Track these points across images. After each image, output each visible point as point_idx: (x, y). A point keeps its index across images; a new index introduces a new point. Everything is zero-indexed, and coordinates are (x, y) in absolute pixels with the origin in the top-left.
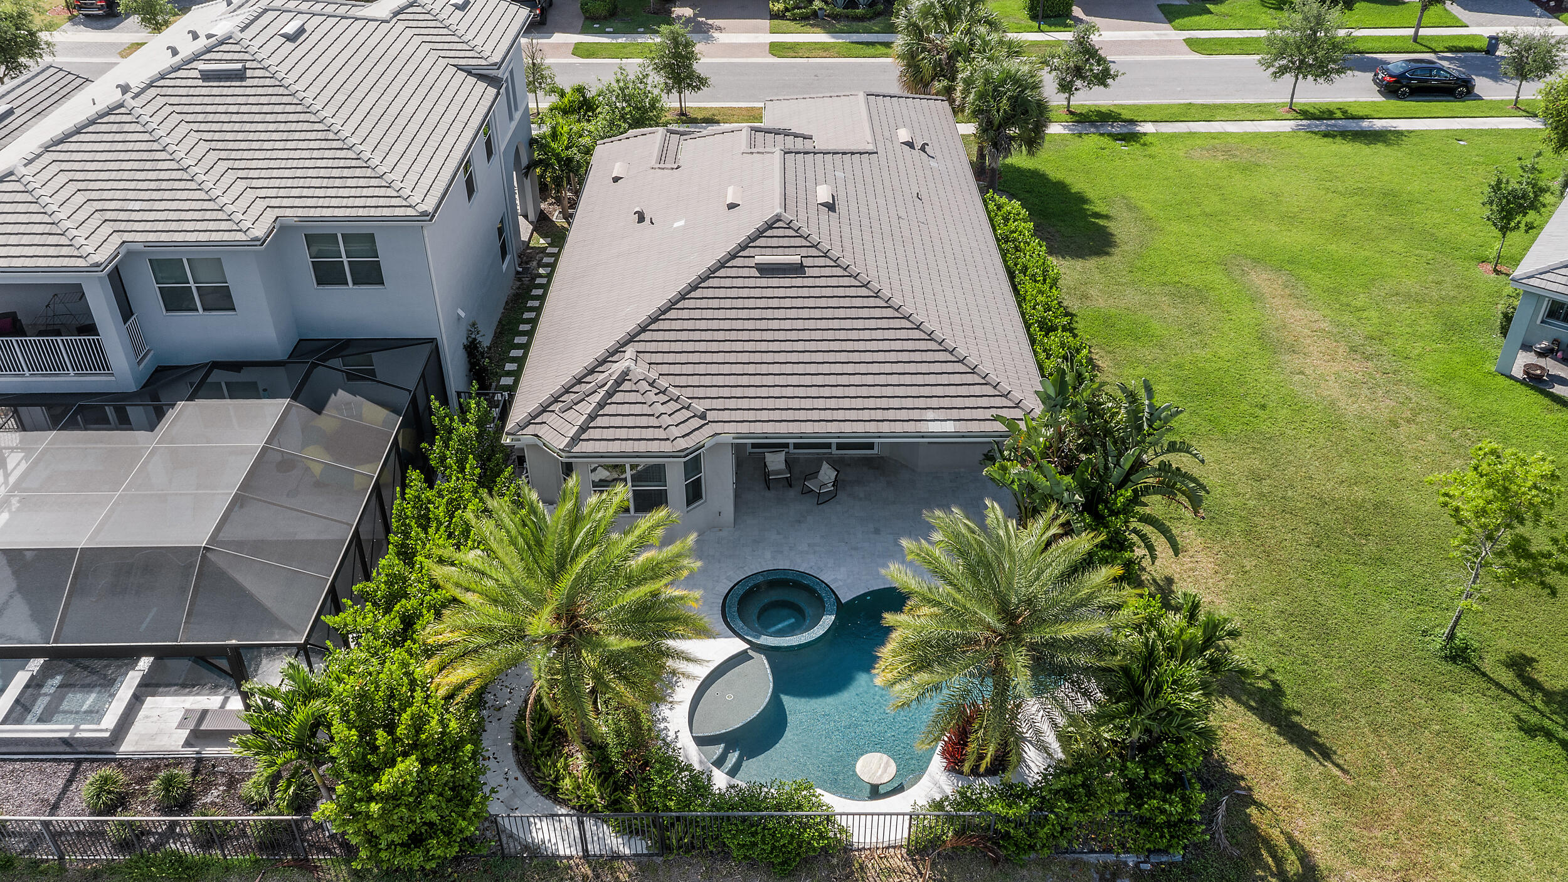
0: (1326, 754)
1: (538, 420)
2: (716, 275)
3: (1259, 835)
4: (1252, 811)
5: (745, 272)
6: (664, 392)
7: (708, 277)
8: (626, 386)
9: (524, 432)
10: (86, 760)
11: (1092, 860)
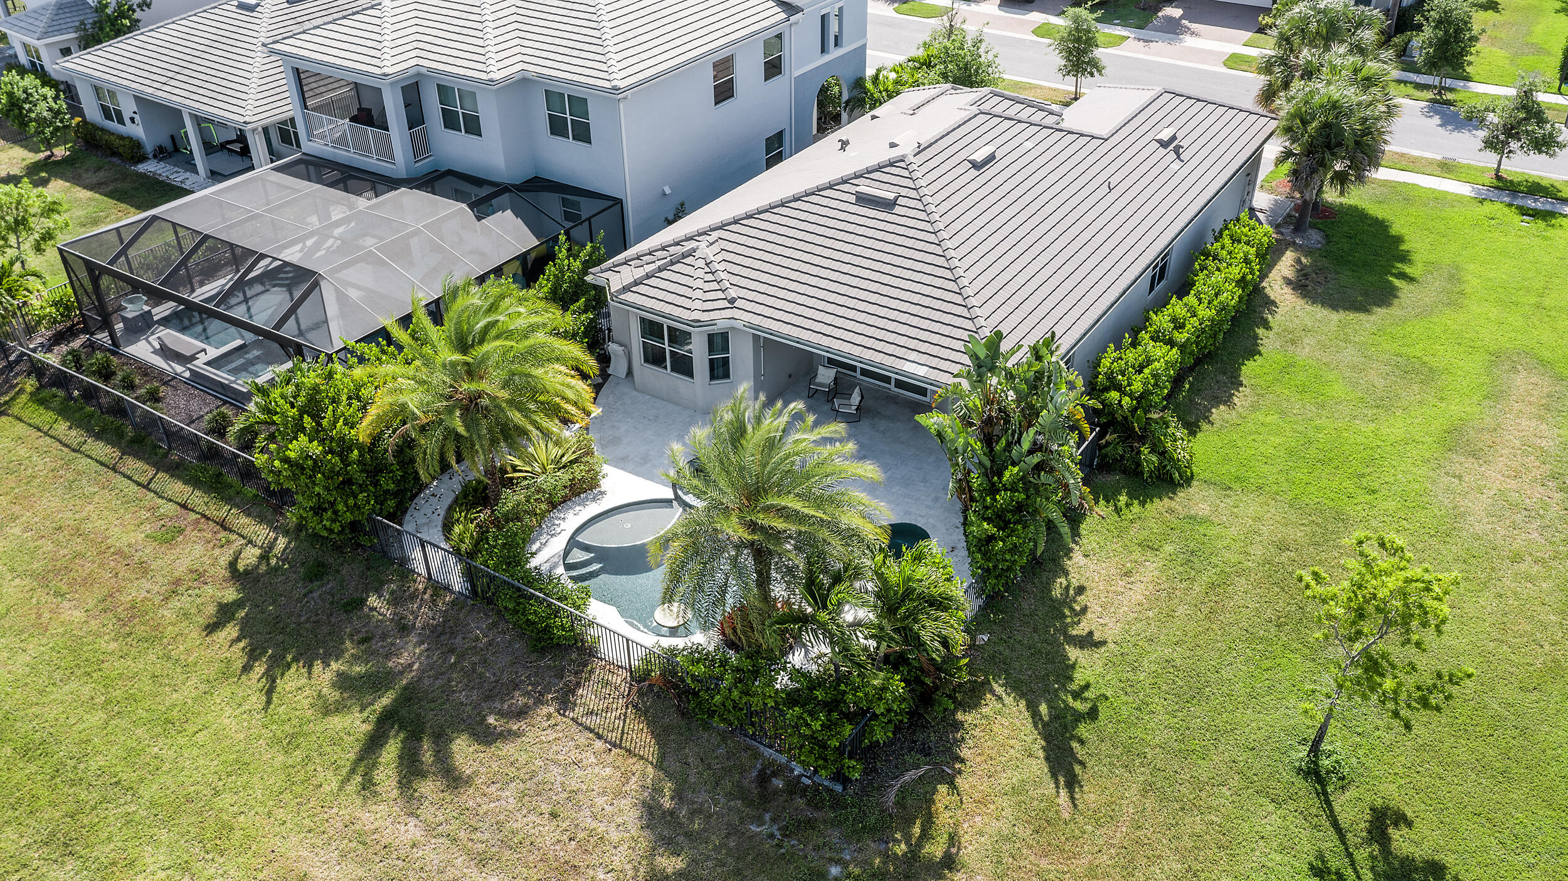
0: (1072, 783)
1: (616, 269)
2: (820, 193)
3: (929, 808)
4: (943, 789)
5: (845, 197)
6: (713, 273)
7: (813, 194)
8: (688, 260)
9: (601, 275)
10: (230, 403)
11: (766, 753)
